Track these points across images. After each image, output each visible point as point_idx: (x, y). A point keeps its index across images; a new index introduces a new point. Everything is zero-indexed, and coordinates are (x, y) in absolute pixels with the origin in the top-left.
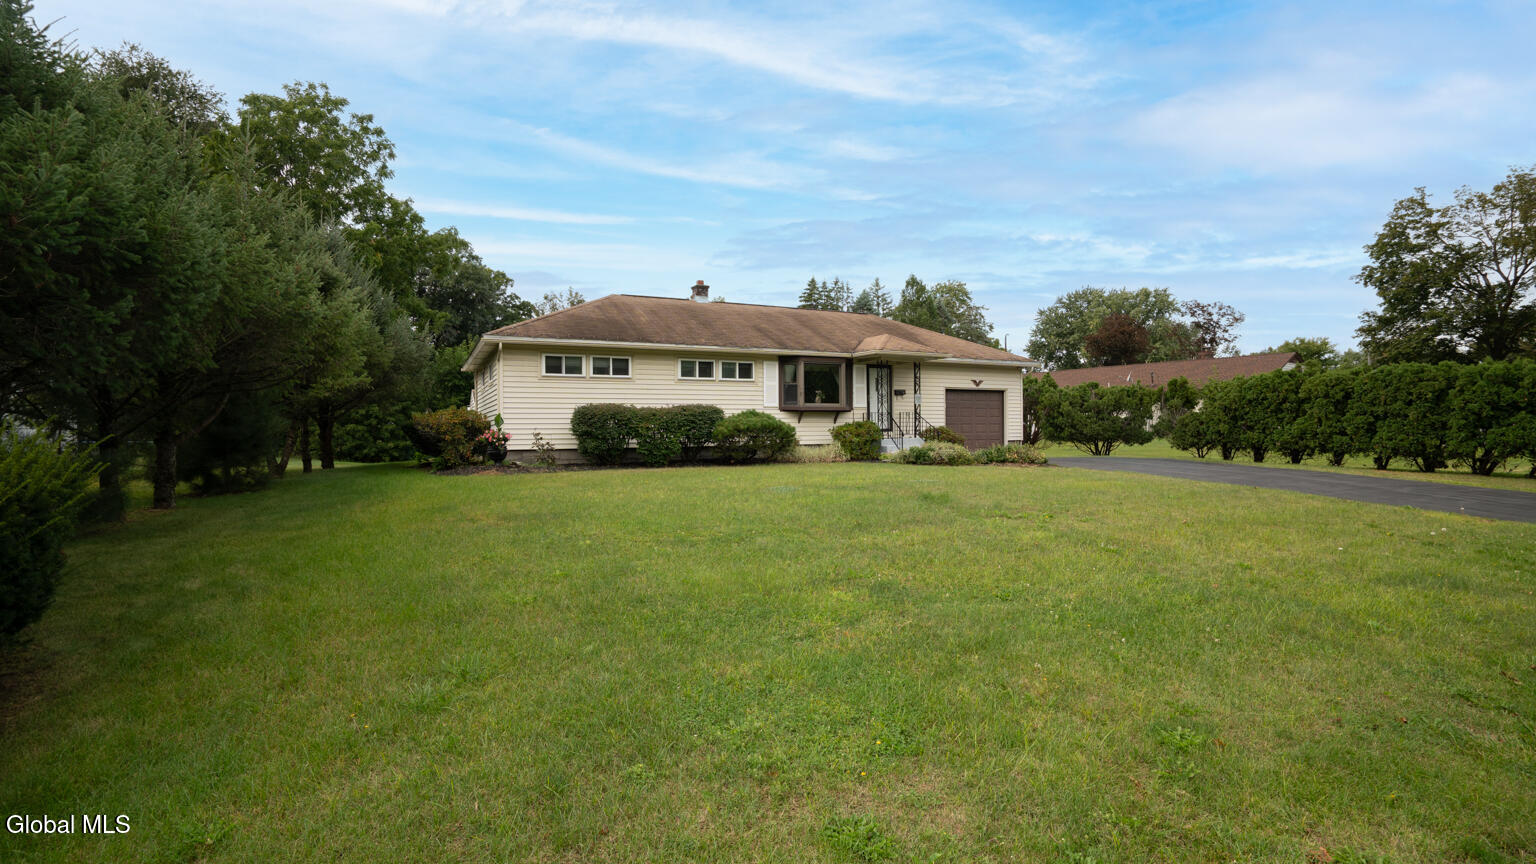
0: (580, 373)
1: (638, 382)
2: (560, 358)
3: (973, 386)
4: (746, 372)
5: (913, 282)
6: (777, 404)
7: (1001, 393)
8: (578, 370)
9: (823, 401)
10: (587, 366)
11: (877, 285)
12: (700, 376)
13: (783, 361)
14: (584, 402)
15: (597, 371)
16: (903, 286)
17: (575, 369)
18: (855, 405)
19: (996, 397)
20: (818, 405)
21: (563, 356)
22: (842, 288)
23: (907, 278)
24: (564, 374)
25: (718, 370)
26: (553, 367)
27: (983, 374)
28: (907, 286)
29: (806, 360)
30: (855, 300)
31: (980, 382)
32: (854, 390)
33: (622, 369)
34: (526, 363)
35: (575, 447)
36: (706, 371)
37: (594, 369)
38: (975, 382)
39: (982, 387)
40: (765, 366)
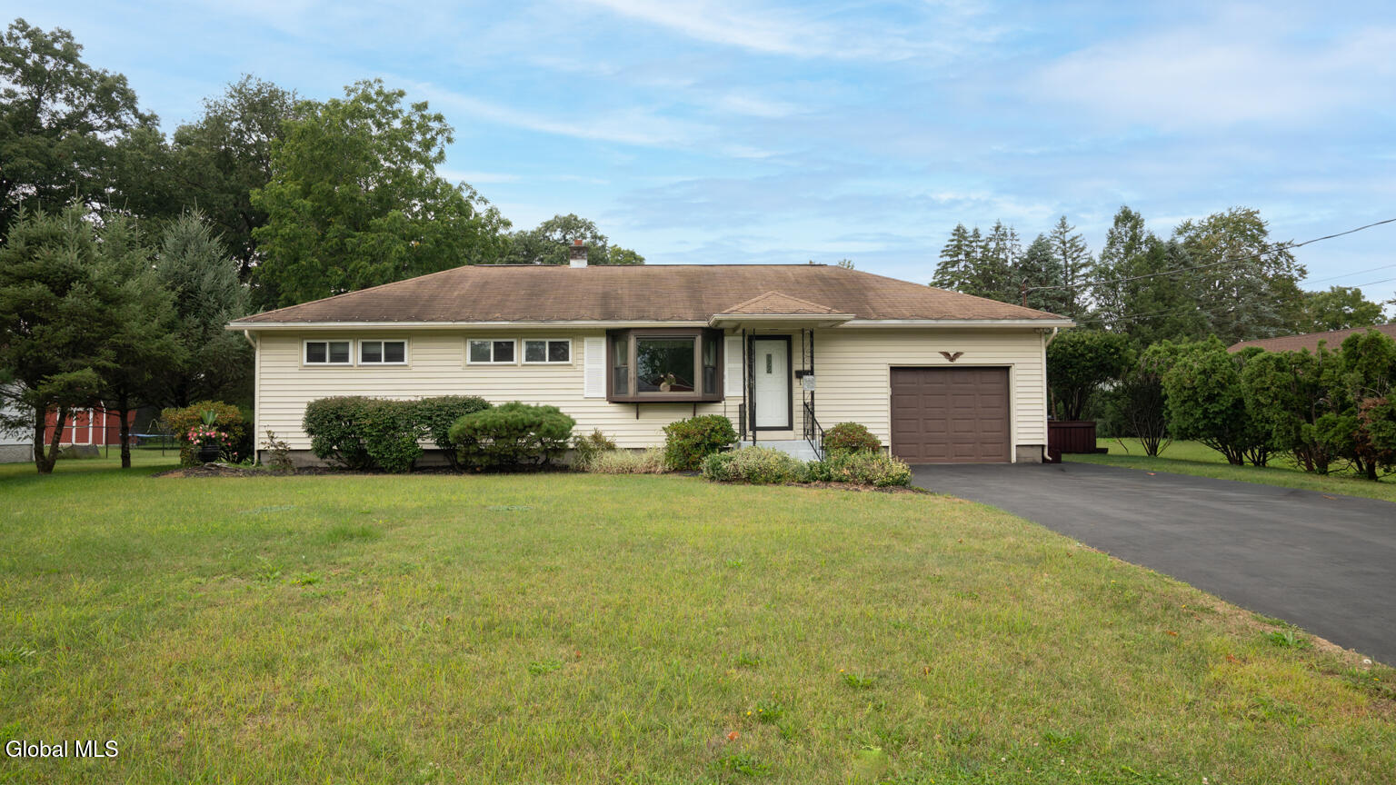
0: (347, 360)
1: (414, 369)
2: (324, 344)
3: (944, 362)
4: (560, 352)
5: (1127, 218)
6: (604, 394)
7: (1005, 370)
8: (344, 357)
9: (673, 389)
10: (355, 353)
11: (1063, 225)
12: (495, 360)
13: (615, 337)
14: (321, 396)
15: (366, 357)
16: (1111, 225)
17: (341, 357)
18: (727, 393)
19: (996, 376)
20: (665, 392)
21: (327, 341)
22: (1005, 234)
23: (1117, 212)
24: (327, 363)
25: (520, 351)
26: (315, 355)
27: (958, 342)
28: (1116, 224)
29: (638, 332)
30: (1025, 249)
31: (957, 355)
32: (726, 373)
33: (395, 354)
34: (285, 351)
35: (309, 447)
36: (504, 353)
37: (363, 355)
38: (946, 355)
39: (959, 362)
40: (586, 344)
